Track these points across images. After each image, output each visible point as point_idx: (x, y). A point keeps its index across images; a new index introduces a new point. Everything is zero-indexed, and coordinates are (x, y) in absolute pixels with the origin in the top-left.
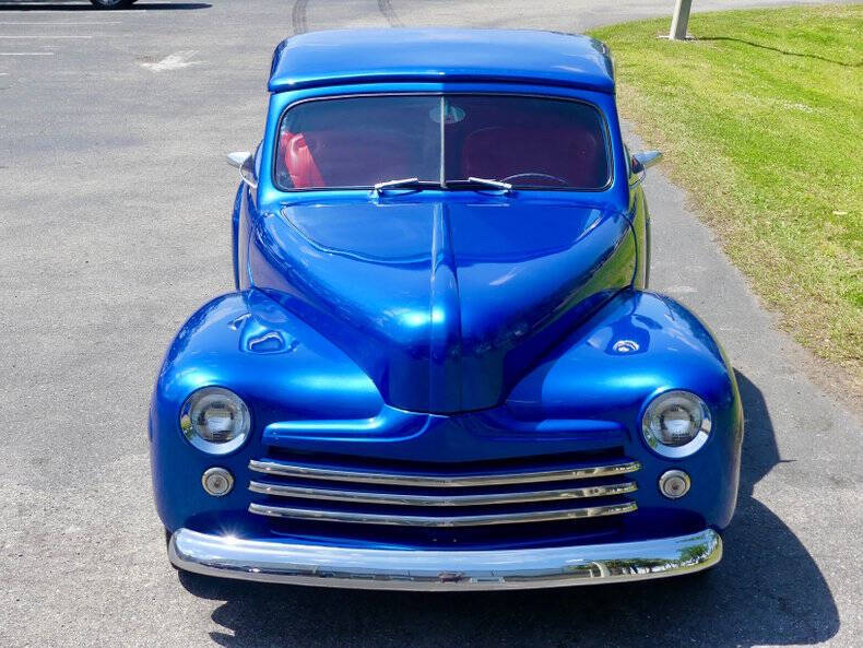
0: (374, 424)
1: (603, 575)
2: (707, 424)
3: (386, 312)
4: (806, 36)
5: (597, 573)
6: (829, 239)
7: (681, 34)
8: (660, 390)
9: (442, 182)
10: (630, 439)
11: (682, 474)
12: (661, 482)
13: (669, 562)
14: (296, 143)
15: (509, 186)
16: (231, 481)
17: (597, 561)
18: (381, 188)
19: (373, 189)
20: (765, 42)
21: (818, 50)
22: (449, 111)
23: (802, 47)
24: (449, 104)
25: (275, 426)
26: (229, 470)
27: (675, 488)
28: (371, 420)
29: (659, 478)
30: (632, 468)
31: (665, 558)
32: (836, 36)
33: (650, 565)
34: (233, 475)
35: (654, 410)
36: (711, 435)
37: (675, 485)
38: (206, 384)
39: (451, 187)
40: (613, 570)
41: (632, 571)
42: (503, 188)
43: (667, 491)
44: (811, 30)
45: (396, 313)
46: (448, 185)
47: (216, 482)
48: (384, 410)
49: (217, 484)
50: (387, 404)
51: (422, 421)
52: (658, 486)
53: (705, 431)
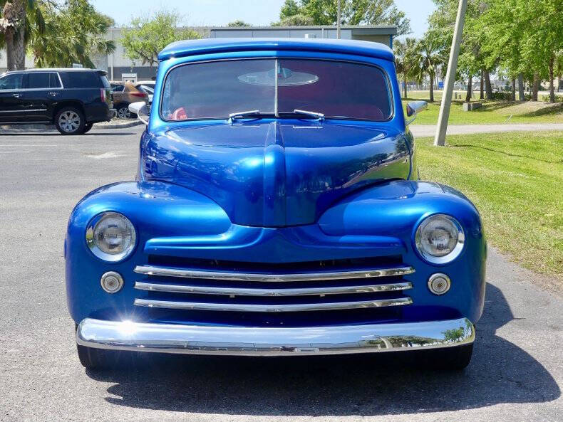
0: (224, 237)
1: (387, 347)
2: (462, 236)
3: (236, 163)
4: (524, 146)
5: (383, 346)
6: (543, 225)
7: (441, 142)
8: (426, 215)
9: (276, 112)
10: (407, 251)
11: (445, 276)
12: (429, 283)
13: (436, 341)
14: (178, 113)
15: (322, 115)
16: (122, 282)
17: (383, 337)
18: (234, 117)
19: (228, 119)
20: (497, 148)
21: (532, 153)
22: (281, 71)
23: (521, 151)
24: (281, 66)
25: (153, 240)
26: (121, 274)
27: (440, 286)
28: (223, 235)
29: (428, 280)
30: (408, 271)
31: (433, 338)
32: (543, 146)
33: (422, 343)
34: (123, 278)
35: (424, 228)
36: (465, 243)
37: (439, 284)
38: (105, 210)
39: (281, 116)
40: (395, 345)
41: (409, 345)
42: (318, 117)
43: (434, 289)
44: (526, 142)
45: (241, 161)
46: (280, 114)
47: (111, 282)
48: (231, 228)
49: (111, 284)
50: (233, 223)
51: (258, 233)
52: (427, 285)
53: (460, 242)
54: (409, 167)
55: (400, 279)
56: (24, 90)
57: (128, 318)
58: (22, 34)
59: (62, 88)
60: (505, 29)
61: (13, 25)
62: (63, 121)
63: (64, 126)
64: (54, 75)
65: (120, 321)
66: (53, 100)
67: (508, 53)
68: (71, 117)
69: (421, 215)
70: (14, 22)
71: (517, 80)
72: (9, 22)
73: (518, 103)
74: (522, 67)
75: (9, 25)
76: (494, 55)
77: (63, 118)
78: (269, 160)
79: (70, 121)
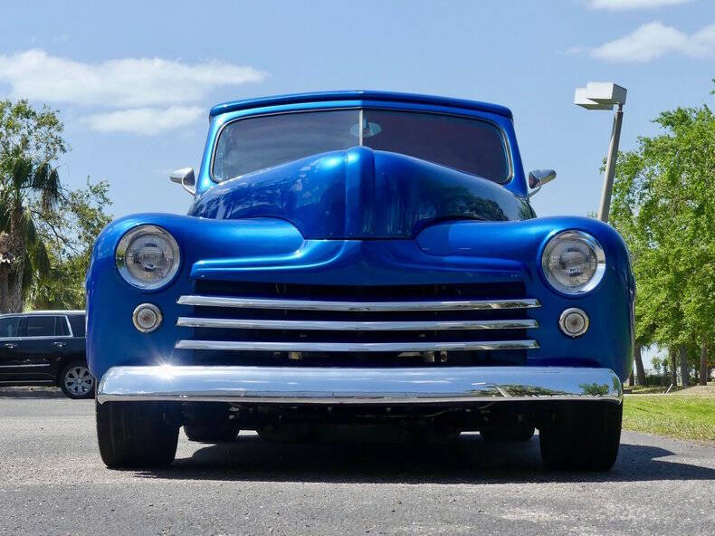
0: (299, 254)
2: (601, 254)
8: (554, 231)
11: (580, 311)
12: (561, 323)
16: (160, 317)
24: (367, 120)
25: (201, 262)
26: (159, 308)
27: (575, 323)
29: (559, 318)
30: (532, 303)
34: (162, 312)
36: (607, 262)
37: (574, 322)
41: (534, 396)
43: (567, 329)
47: (145, 317)
48: (303, 246)
49: (146, 318)
50: (305, 238)
51: (338, 249)
52: (559, 325)
53: (601, 262)
54: (529, 211)
55: (523, 314)
56: (20, 338)
57: (167, 362)
58: (21, 275)
59: (71, 336)
60: (660, 286)
61: (9, 261)
62: (70, 380)
63: (72, 388)
64: (61, 320)
65: (157, 365)
66: (59, 352)
67: (666, 319)
68: (81, 375)
69: (548, 232)
70: (10, 258)
71: (678, 354)
72: (4, 258)
73: (680, 388)
74: (684, 336)
75: (4, 261)
76: (647, 320)
77: (71, 376)
78: (353, 158)
79: (79, 381)
